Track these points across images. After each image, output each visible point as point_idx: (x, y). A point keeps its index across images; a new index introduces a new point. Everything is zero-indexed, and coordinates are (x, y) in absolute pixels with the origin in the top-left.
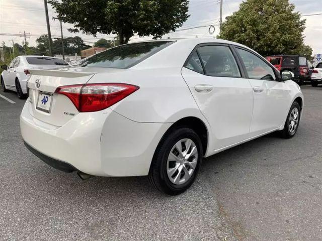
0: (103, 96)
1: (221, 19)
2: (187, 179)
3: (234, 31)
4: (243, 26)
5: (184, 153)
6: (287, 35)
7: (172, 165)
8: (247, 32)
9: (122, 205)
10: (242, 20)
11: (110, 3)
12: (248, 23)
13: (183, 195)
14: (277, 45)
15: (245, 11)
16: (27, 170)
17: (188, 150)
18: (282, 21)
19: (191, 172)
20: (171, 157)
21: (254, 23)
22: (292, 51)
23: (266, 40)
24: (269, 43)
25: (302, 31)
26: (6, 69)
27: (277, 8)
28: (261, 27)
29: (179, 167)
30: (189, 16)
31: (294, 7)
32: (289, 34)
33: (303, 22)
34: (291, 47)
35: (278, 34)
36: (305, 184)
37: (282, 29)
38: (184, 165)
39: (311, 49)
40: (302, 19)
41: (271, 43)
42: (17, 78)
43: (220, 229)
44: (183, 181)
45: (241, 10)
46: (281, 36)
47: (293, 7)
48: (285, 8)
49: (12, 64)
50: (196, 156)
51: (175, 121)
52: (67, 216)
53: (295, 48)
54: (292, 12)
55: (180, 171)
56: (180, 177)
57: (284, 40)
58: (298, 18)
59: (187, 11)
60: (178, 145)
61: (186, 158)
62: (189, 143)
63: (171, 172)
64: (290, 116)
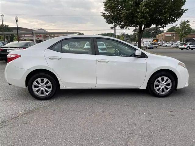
2: (45, 95)
19: (48, 93)
38: (43, 89)
56: (40, 93)
62: (46, 80)
63: (34, 89)
64: (156, 81)
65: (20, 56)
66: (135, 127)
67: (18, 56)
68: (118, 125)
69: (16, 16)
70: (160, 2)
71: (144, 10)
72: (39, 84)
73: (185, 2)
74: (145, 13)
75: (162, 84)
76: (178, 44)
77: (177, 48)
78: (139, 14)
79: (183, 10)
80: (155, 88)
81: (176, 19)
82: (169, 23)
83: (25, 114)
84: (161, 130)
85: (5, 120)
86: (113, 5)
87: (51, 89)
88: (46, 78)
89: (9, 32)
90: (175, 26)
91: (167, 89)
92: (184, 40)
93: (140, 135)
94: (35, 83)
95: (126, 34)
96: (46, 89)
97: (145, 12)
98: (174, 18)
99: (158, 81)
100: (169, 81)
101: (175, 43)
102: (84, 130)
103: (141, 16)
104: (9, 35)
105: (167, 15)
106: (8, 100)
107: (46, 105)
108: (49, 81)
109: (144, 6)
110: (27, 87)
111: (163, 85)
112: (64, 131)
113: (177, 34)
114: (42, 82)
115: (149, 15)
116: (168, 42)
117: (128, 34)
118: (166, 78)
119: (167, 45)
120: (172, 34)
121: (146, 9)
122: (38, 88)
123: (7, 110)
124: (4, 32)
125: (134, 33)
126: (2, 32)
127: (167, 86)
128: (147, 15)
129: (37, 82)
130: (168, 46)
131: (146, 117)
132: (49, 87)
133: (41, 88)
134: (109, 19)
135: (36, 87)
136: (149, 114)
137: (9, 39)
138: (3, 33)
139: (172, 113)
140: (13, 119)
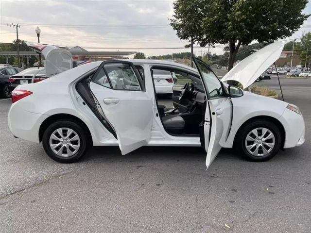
2: (70, 155)
17: (68, 136)
19: (74, 151)
38: (65, 145)
44: (66, 155)
50: (79, 142)
51: (52, 114)
56: (62, 152)
60: (59, 131)
61: (67, 141)
62: (70, 131)
63: (53, 146)
64: (248, 136)
65: (32, 93)
66: (207, 211)
67: (28, 94)
68: (179, 207)
69: (38, 27)
70: (264, 4)
71: (238, 16)
72: (60, 137)
73: (306, 3)
74: (240, 22)
75: (259, 139)
76: (298, 70)
77: (297, 77)
78: (230, 23)
79: (303, 15)
80: (247, 147)
81: (291, 31)
82: (280, 36)
83: (35, 185)
84: (250, 218)
85: (3, 194)
86: (189, 7)
87: (78, 146)
88: (70, 128)
89: (27, 52)
90: (293, 41)
91: (268, 148)
92: (307, 64)
93: (213, 226)
94: (53, 136)
95: (212, 54)
96: (71, 145)
97: (239, 20)
98: (287, 29)
99: (253, 135)
100: (271, 135)
101: (294, 69)
102: (123, 215)
103: (233, 25)
104: (29, 56)
105: (275, 24)
106: (11, 161)
107: (69, 171)
108: (75, 133)
109: (238, 11)
110: (42, 142)
111: (260, 141)
112: (91, 215)
113: (296, 54)
114: (65, 135)
115: (247, 25)
116: (281, 67)
117: (216, 54)
118: (265, 130)
119: (280, 72)
120: (288, 54)
121: (242, 15)
122: (58, 144)
123: (9, 179)
124: (20, 52)
125: (225, 52)
126: (17, 52)
127: (267, 144)
128: (242, 24)
129: (57, 134)
130: (281, 74)
131: (227, 195)
132: (75, 143)
133: (62, 144)
134: (181, 31)
135: (55, 142)
136: (233, 190)
137: (28, 63)
138: (18, 54)
139: (272, 190)
140: (15, 193)
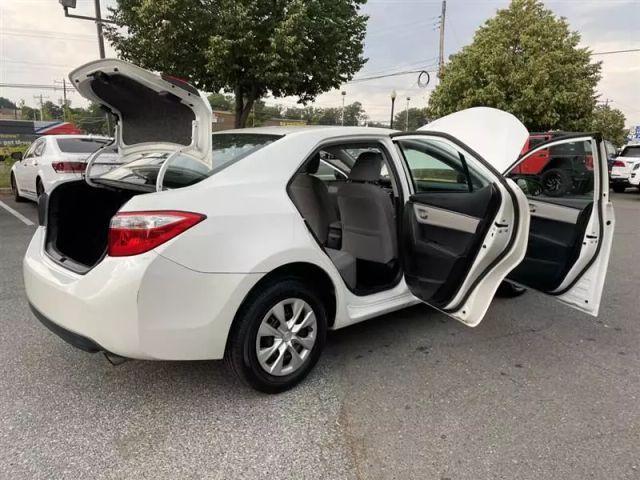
0: (145, 232)
1: (441, 58)
2: (298, 367)
3: (462, 84)
4: (481, 74)
5: (291, 323)
6: (565, 94)
7: (267, 341)
8: (489, 87)
9: (182, 409)
10: (478, 62)
11: (215, 38)
12: (489, 69)
13: (288, 394)
14: (545, 111)
15: (484, 45)
16: (36, 349)
17: (296, 318)
18: (555, 65)
19: (304, 354)
20: (265, 329)
21: (501, 69)
22: (575, 123)
23: (525, 103)
24: (528, 107)
25: (595, 85)
26: (21, 160)
27: (547, 40)
28: (515, 77)
29: (281, 346)
30: (367, 60)
31: (579, 37)
32: (569, 90)
33: (597, 67)
34: (572, 115)
35: (546, 91)
36: (502, 377)
37: (556, 81)
38: (289, 343)
39: (622, 116)
40: (593, 61)
41: (534, 107)
42: (38, 178)
43: (330, 446)
44: (289, 369)
45: (478, 43)
46: (553, 94)
47: (576, 38)
48: (561, 40)
49: (31, 150)
50: (315, 327)
51: (269, 269)
52: (88, 424)
53: (582, 116)
54: (576, 48)
55: (282, 352)
56: (281, 363)
57: (558, 103)
58: (586, 59)
59: (361, 52)
60: (278, 310)
61: (293, 331)
62: (300, 306)
63: (264, 354)
65: (203, 218)
87: (312, 337)
108: (307, 307)
